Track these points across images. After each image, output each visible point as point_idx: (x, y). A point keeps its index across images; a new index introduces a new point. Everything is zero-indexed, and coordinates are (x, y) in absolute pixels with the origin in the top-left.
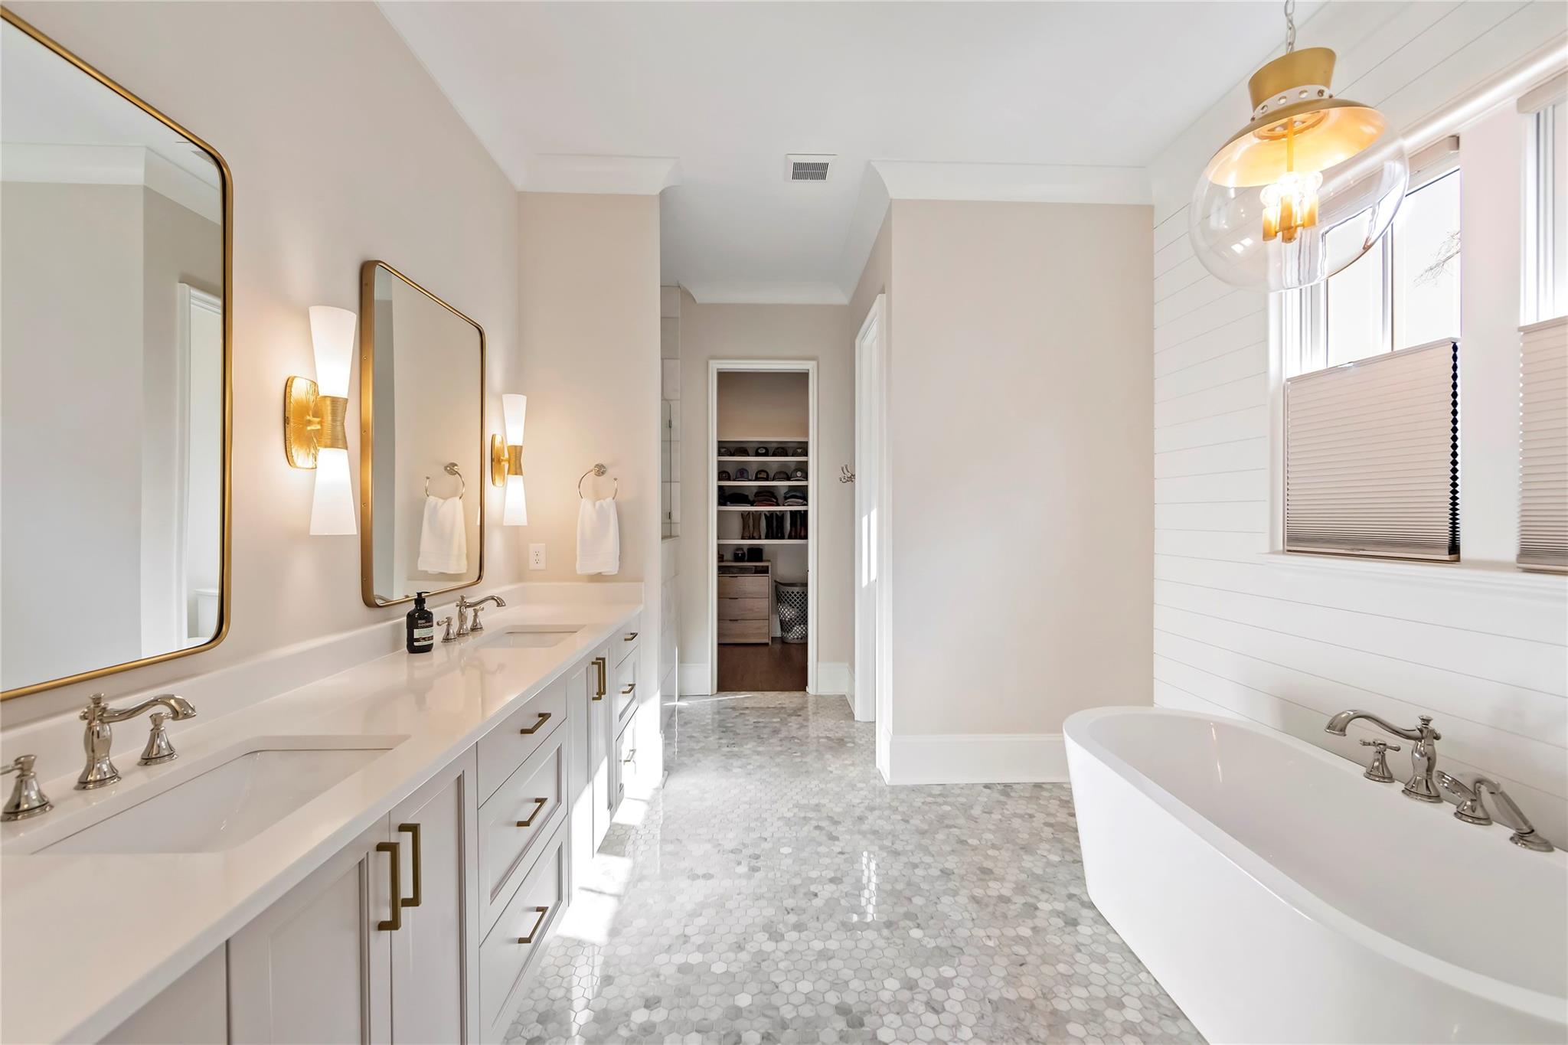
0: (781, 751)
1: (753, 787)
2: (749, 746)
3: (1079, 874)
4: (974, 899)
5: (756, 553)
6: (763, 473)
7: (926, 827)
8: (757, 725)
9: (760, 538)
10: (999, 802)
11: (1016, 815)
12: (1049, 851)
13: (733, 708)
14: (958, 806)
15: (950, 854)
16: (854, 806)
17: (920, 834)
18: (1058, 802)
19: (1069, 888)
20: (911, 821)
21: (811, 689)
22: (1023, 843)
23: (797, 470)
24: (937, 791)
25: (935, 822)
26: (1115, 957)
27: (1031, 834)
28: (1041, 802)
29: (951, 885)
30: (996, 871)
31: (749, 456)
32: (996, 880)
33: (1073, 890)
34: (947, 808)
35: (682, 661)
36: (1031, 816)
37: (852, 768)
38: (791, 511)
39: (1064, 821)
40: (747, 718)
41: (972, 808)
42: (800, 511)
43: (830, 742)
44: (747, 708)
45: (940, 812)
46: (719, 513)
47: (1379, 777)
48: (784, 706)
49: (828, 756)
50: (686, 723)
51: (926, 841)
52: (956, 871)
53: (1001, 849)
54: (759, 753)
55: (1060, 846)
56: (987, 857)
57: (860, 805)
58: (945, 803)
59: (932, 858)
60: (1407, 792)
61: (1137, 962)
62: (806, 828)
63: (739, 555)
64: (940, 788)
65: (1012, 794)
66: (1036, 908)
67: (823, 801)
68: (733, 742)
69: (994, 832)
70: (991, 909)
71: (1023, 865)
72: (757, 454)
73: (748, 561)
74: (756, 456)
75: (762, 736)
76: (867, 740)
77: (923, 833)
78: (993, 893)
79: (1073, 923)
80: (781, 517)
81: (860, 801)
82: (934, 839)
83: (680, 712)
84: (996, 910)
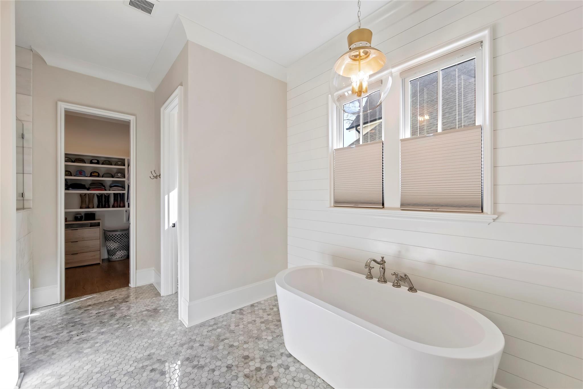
0: (119, 327)
1: (101, 359)
2: (95, 330)
3: (281, 342)
4: (246, 376)
5: (91, 216)
6: (95, 173)
7: (213, 345)
8: (99, 314)
9: (93, 208)
10: (240, 319)
11: (249, 323)
12: (267, 335)
13: (79, 308)
14: (224, 327)
15: (228, 355)
16: (171, 347)
17: (211, 350)
18: (262, 311)
19: (280, 350)
20: (205, 344)
21: (132, 285)
22: (256, 335)
23: (118, 173)
24: (212, 323)
25: (216, 340)
26: (307, 377)
27: (258, 330)
28: (256, 313)
29: (233, 373)
30: (251, 355)
31: (85, 163)
32: (252, 360)
33: (282, 351)
34: (219, 330)
35: (33, 287)
36: (255, 321)
37: (165, 324)
38: (114, 194)
39: (267, 318)
40: (91, 312)
41: (230, 326)
42: (120, 193)
43: (149, 313)
44: (90, 305)
45: (217, 334)
46: (66, 194)
47: (369, 278)
48: (116, 298)
49: (150, 321)
50: (39, 328)
51: (215, 353)
52: (233, 364)
53: (248, 343)
54: (102, 333)
55: (269, 331)
56: (244, 350)
57: (175, 345)
58: (218, 328)
59: (220, 362)
60: (378, 281)
61: (314, 374)
62: (145, 374)
63: (77, 217)
64: (213, 320)
65: (244, 313)
66: (272, 367)
67: (153, 351)
68: (82, 331)
69: (243, 335)
70: (254, 378)
71: (260, 347)
72: (91, 162)
73: (85, 220)
74: (90, 164)
75: (103, 321)
76: (170, 305)
77: (212, 349)
78: (252, 368)
79: (287, 368)
80: (108, 197)
81: (175, 343)
82: (218, 350)
83: (33, 321)
84: (257, 377)
